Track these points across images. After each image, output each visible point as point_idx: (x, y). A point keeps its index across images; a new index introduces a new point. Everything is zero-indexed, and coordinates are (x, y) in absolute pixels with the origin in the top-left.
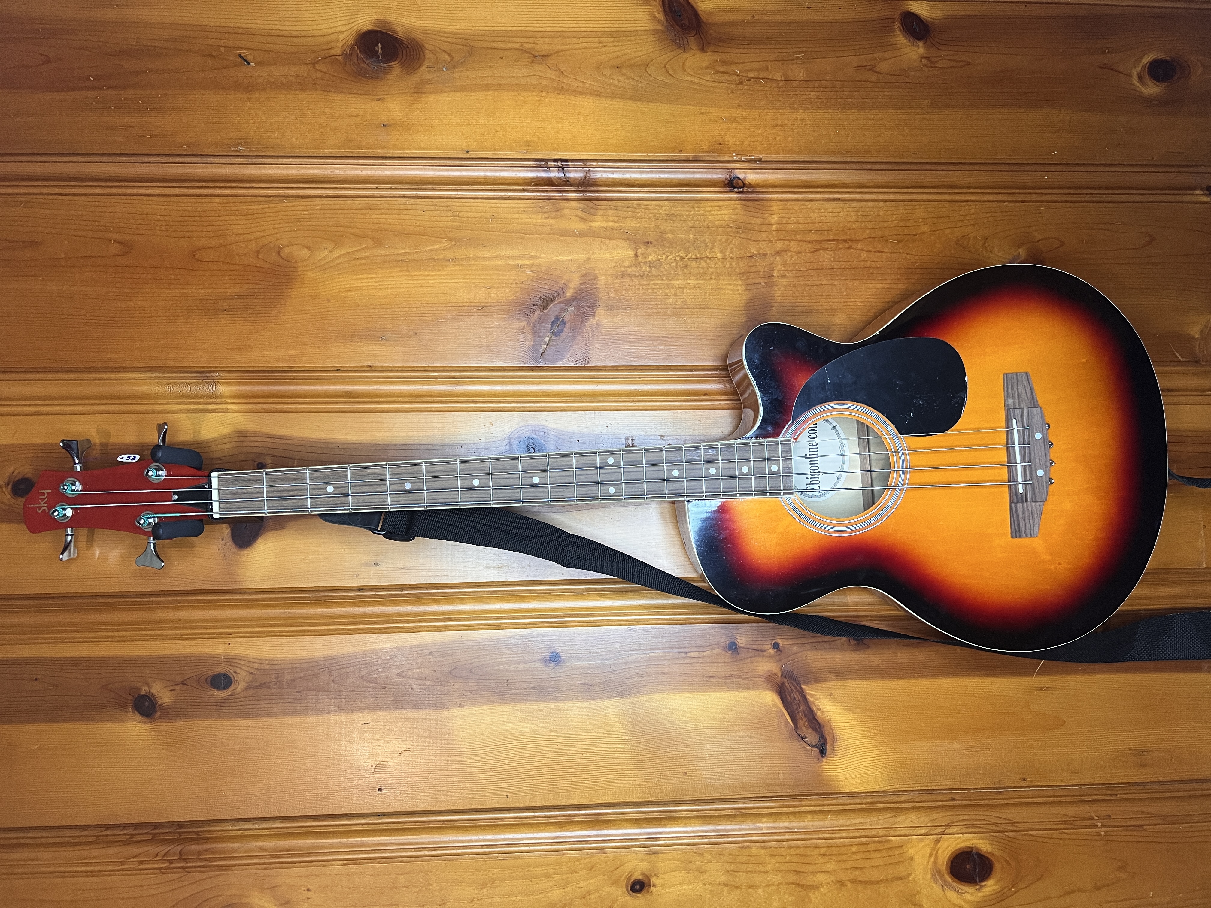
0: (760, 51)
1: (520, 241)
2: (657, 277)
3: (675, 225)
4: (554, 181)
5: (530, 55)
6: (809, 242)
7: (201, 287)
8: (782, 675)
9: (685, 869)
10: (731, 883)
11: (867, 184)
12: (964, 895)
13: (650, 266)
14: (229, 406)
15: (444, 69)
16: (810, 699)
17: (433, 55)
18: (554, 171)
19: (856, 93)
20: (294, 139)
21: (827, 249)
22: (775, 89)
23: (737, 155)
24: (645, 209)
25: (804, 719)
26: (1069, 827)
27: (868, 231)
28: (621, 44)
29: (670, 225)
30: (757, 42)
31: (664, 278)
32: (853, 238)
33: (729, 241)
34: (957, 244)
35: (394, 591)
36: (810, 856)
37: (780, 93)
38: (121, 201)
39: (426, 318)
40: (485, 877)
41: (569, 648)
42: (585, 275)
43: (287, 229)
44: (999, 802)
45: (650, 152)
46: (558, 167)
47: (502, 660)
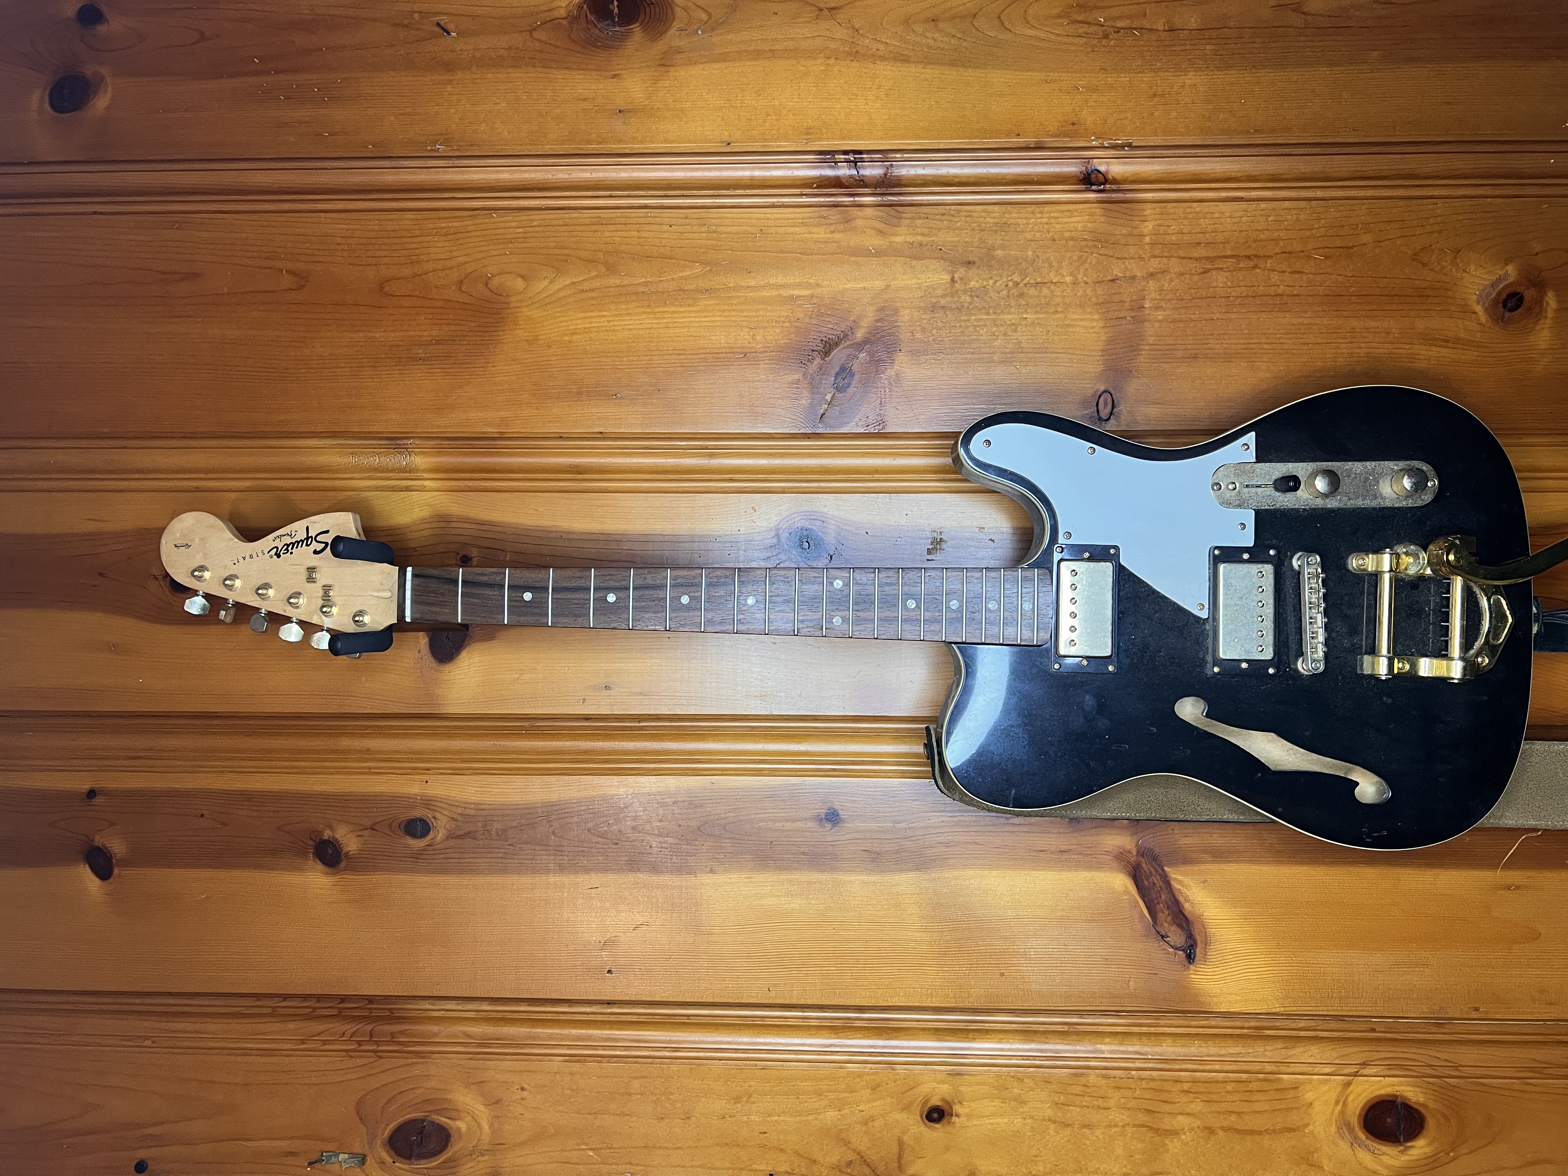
1: (795, 263)
2: (981, 309)
3: (1007, 238)
4: (844, 181)
5: (814, 8)
6: (1196, 259)
7: (391, 328)
8: (1138, 853)
9: (998, 1098)
10: (1060, 1119)
11: (1284, 176)
12: (1381, 1157)
13: (971, 296)
14: (427, 483)
15: (700, 32)
16: (1176, 885)
17: (685, 14)
18: (843, 167)
19: (1273, 45)
20: (506, 133)
21: (1222, 269)
22: (1155, 44)
23: (1097, 138)
24: (966, 217)
25: (1167, 913)
26: (1537, 1075)
27: (1281, 243)
29: (1000, 238)
31: (991, 311)
32: (1261, 252)
33: (1083, 259)
34: (1414, 259)
35: (629, 722)
36: (1169, 1092)
37: (1162, 48)
38: (293, 220)
39: (672, 369)
40: (739, 1089)
41: (851, 805)
42: (882, 309)
43: (496, 253)
44: (1438, 1037)
45: (977, 137)
46: (850, 161)
47: (764, 815)
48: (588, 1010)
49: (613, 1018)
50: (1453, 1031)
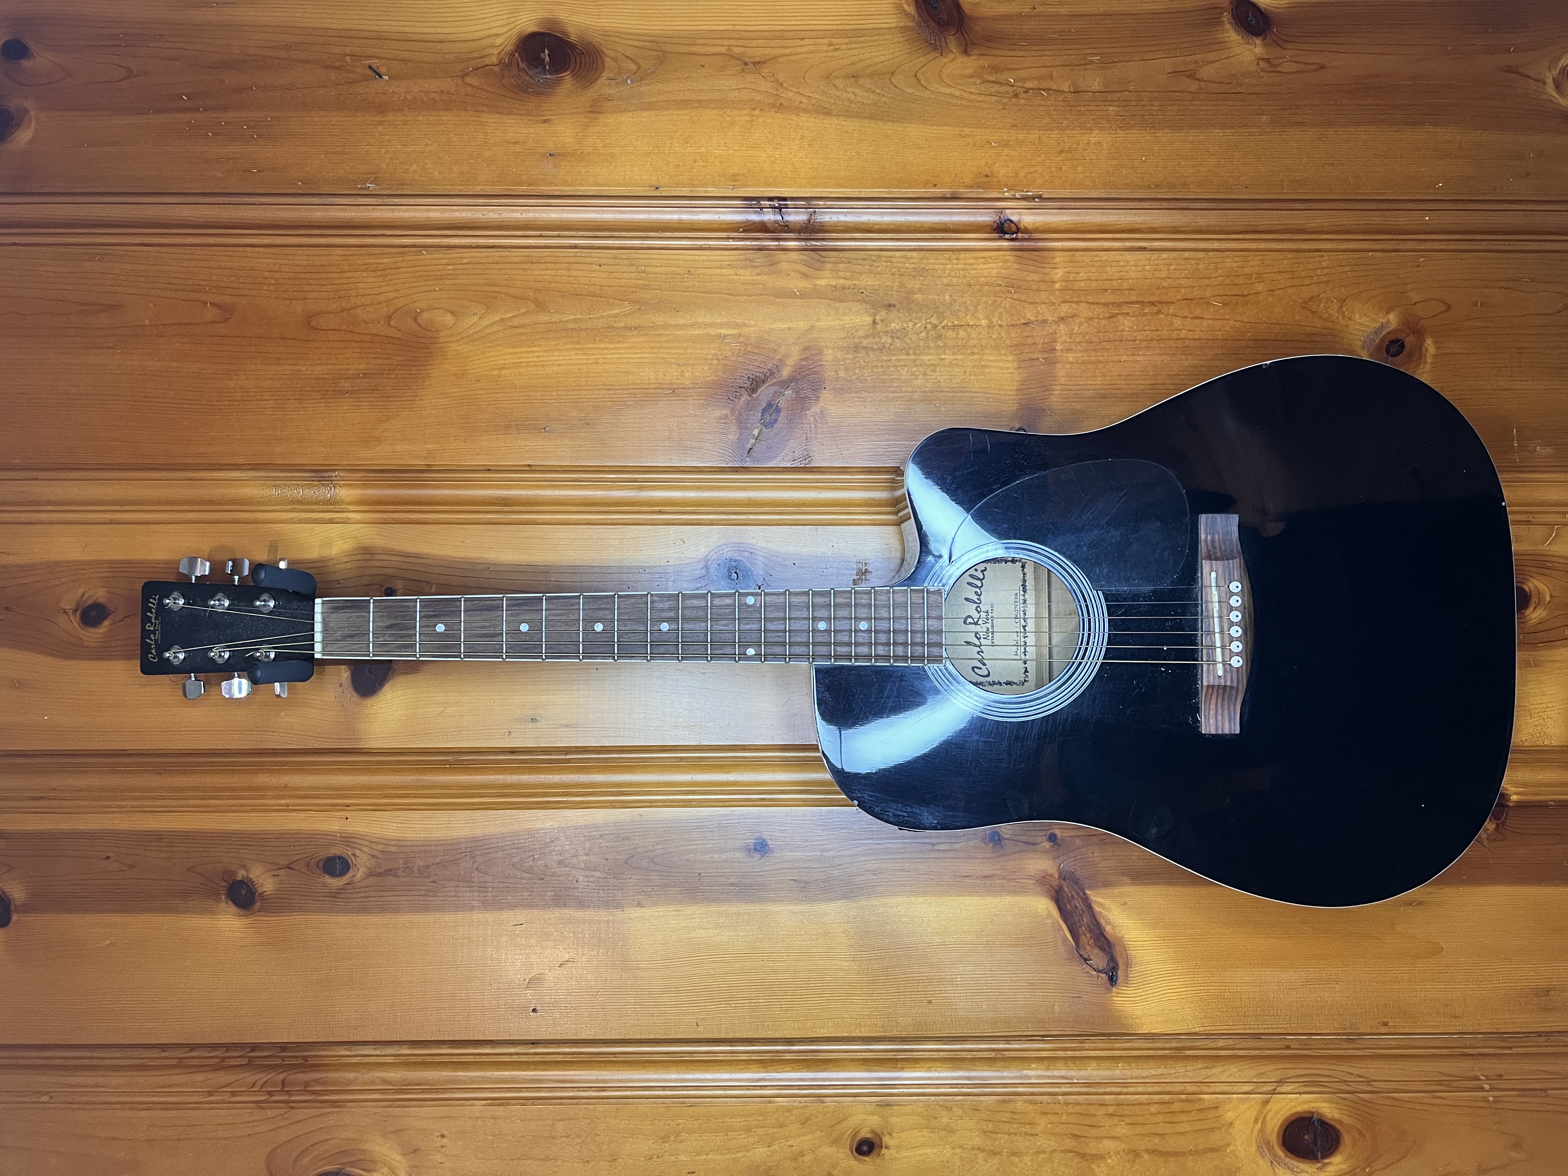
0: (1042, 53)
1: (723, 303)
2: (901, 350)
3: (925, 283)
4: (769, 226)
5: (739, 62)
6: (1105, 305)
7: (318, 362)
8: (1060, 877)
9: (927, 1128)
10: (987, 1148)
11: (1183, 229)
13: (892, 337)
14: (351, 515)
15: (629, 82)
16: (1097, 908)
17: (614, 64)
18: (768, 212)
19: (1169, 108)
20: (437, 174)
21: (1128, 314)
22: (1061, 103)
23: (1009, 190)
24: (886, 262)
25: (1089, 935)
26: (1445, 1088)
27: (1183, 291)
28: (857, 46)
29: (919, 282)
30: (1038, 41)
31: (911, 352)
32: (1163, 299)
33: (998, 303)
34: (1304, 307)
35: (556, 755)
36: (1095, 1115)
37: (1068, 108)
38: (220, 254)
39: (600, 404)
40: (667, 1127)
41: (780, 834)
42: (806, 349)
43: (427, 288)
44: (1349, 1052)
45: (895, 188)
46: (774, 207)
47: (692, 847)
48: (512, 1050)
49: (537, 1058)
50: (1364, 1046)
